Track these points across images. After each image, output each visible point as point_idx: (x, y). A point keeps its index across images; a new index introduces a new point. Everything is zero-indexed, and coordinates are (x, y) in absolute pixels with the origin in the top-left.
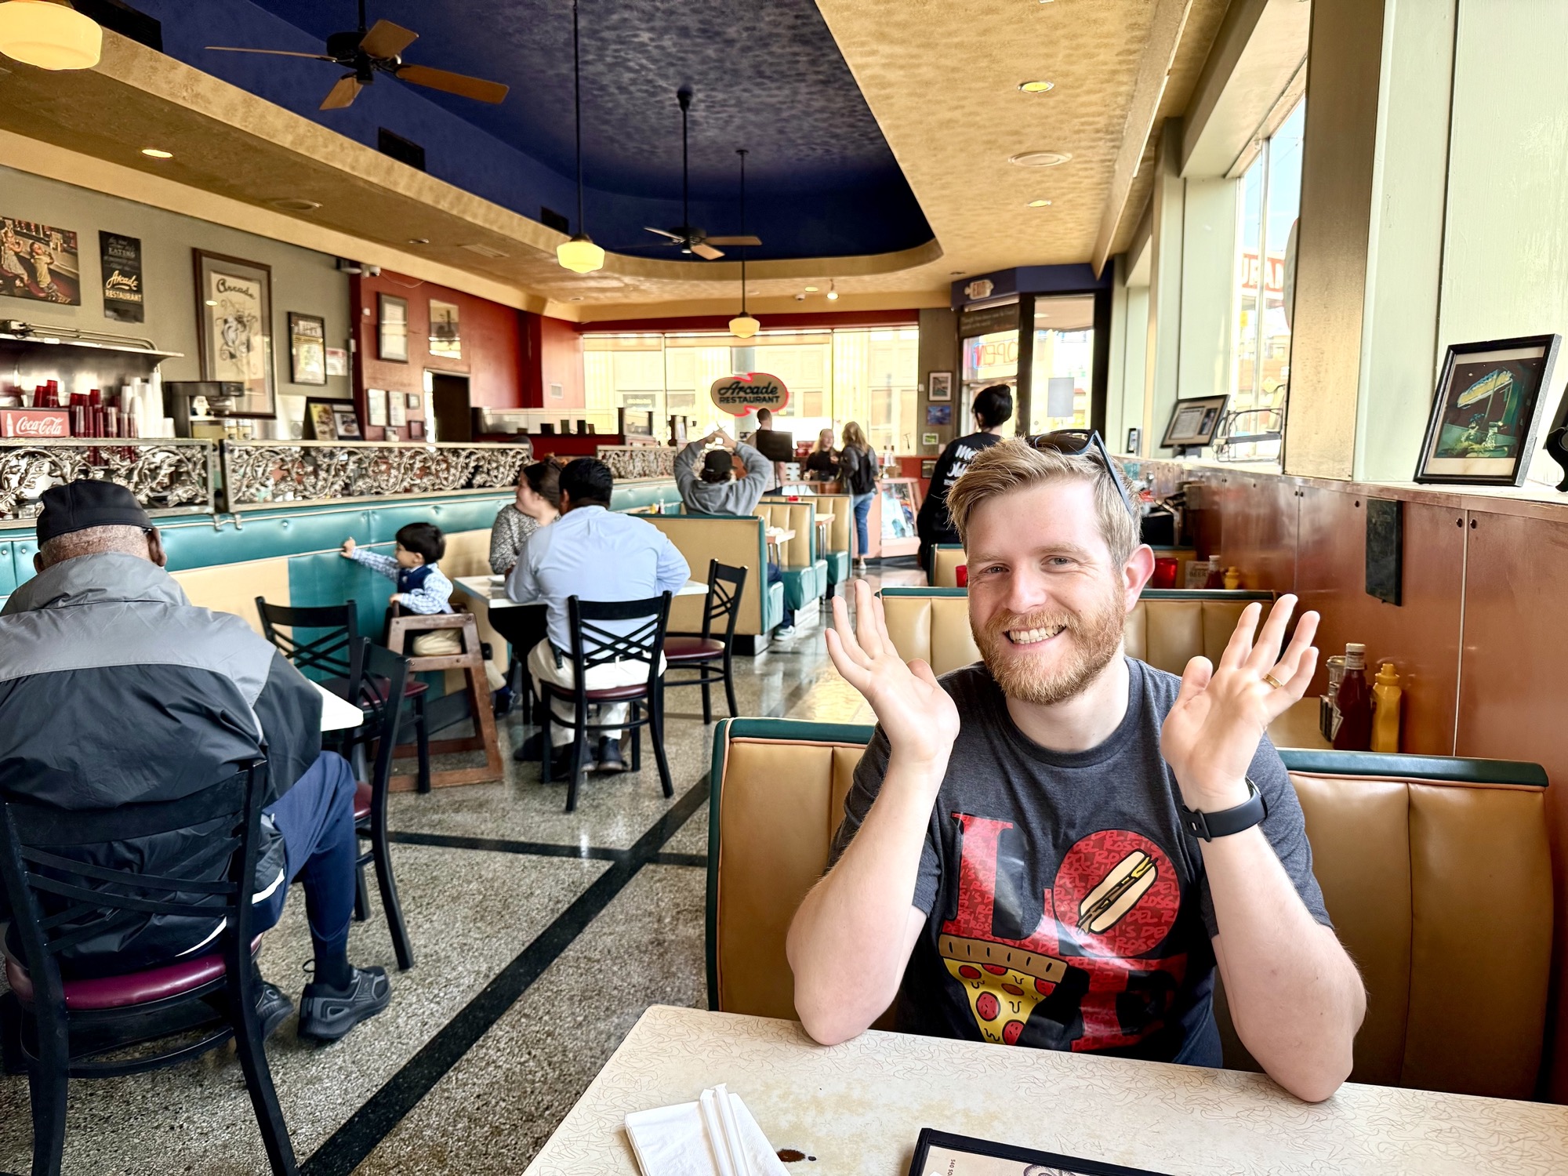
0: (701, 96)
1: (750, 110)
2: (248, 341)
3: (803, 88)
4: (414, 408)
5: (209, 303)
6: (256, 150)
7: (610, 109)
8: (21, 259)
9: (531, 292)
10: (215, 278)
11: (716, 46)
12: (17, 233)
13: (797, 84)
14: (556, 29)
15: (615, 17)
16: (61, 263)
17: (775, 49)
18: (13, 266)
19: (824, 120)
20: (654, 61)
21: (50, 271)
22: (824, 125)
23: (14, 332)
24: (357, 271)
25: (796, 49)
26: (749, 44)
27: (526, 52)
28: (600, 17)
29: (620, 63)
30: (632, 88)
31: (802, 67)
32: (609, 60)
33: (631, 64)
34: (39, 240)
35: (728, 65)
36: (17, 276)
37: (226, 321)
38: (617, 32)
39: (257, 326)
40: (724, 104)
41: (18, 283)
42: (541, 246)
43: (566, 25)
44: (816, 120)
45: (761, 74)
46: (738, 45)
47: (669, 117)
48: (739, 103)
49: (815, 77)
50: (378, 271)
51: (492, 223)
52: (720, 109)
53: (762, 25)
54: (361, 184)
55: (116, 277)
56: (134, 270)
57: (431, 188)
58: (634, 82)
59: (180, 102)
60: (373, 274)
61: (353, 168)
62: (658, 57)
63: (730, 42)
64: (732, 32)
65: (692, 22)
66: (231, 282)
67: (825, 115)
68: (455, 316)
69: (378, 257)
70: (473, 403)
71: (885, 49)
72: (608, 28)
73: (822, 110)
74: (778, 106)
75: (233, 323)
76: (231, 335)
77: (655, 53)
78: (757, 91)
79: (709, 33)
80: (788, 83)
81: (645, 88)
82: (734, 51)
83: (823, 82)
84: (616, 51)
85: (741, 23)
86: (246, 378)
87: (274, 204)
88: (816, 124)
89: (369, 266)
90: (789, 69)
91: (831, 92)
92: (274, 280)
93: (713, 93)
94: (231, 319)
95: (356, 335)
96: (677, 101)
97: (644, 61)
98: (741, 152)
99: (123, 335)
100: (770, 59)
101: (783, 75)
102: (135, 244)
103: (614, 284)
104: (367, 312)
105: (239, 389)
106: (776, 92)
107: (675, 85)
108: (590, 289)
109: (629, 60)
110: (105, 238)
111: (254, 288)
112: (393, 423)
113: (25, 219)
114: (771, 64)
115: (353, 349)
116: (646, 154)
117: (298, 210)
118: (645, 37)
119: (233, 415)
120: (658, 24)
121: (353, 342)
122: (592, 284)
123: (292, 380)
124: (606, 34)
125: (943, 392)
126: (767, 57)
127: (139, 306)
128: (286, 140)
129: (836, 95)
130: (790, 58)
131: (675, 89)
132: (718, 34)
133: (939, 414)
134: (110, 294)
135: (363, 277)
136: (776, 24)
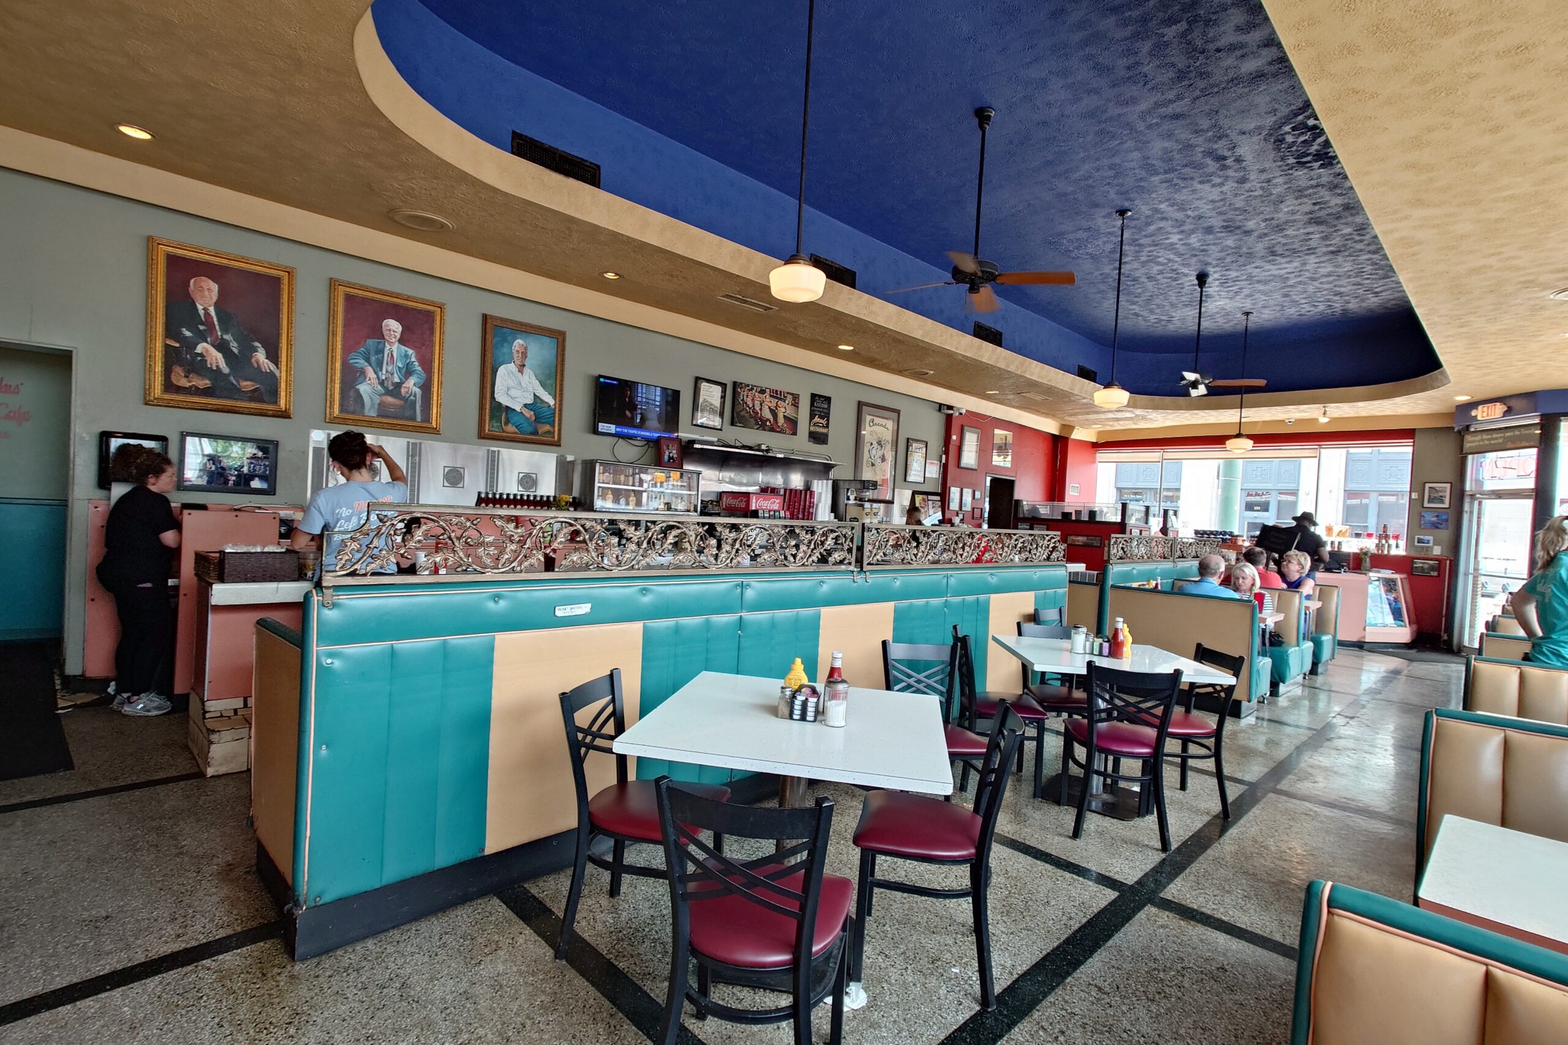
0: (1216, 276)
1: (1259, 282)
2: (883, 456)
3: (1312, 259)
4: (978, 500)
5: (863, 432)
6: (900, 341)
7: (1140, 294)
8: (771, 410)
9: (1064, 423)
10: (869, 418)
11: (1236, 237)
12: (771, 396)
13: (1307, 257)
14: (1105, 243)
15: (1152, 228)
16: (790, 412)
17: (1290, 232)
18: (767, 414)
19: (1330, 283)
20: (1180, 255)
21: (784, 416)
22: (1331, 286)
23: (763, 451)
24: (951, 412)
25: (1310, 229)
26: (1266, 231)
27: (1081, 261)
28: (1140, 229)
29: (1153, 260)
30: (1159, 277)
31: (1313, 244)
32: (1143, 259)
33: (1160, 260)
34: (780, 399)
35: (1244, 250)
36: (768, 420)
37: (872, 444)
38: (1153, 238)
39: (889, 446)
40: (1236, 280)
41: (768, 423)
42: (1076, 392)
43: (1113, 238)
44: (1321, 283)
45: (1274, 253)
46: (1256, 234)
47: (1187, 294)
48: (1250, 277)
49: (1325, 249)
50: (963, 411)
51: (1042, 378)
52: (1233, 284)
53: (1280, 215)
54: (960, 357)
55: (817, 419)
56: (826, 415)
57: (1005, 358)
58: (1161, 272)
59: (862, 317)
60: (961, 414)
61: (957, 348)
62: (1184, 252)
63: (1248, 233)
64: (1251, 225)
65: (1216, 222)
66: (877, 420)
67: (1331, 279)
68: (1010, 440)
69: (964, 402)
70: (1016, 497)
71: (1419, 213)
72: (1146, 236)
73: (1329, 275)
74: (1286, 276)
75: (875, 445)
76: (874, 452)
77: (1182, 249)
78: (1268, 266)
79: (1229, 228)
80: (1299, 257)
81: (1169, 275)
82: (1251, 239)
83: (1333, 252)
84: (1149, 252)
85: (1261, 216)
86: (878, 478)
87: (906, 373)
88: (1321, 286)
89: (959, 409)
90: (1301, 246)
91: (1340, 259)
92: (901, 418)
93: (1228, 273)
94: (874, 443)
95: (947, 453)
96: (1196, 282)
97: (1172, 256)
98: (1247, 314)
99: (817, 453)
100: (1283, 241)
101: (1294, 251)
102: (828, 400)
103: (1128, 415)
104: (954, 437)
105: (875, 485)
106: (1287, 266)
107: (1195, 270)
108: (1108, 419)
109: (1159, 257)
110: (814, 396)
111: (890, 424)
112: (963, 509)
113: (775, 389)
114: (1284, 245)
115: (944, 461)
116: (1163, 323)
117: (921, 376)
118: (1175, 238)
119: (869, 501)
120: (1186, 227)
121: (944, 457)
122: (1110, 415)
123: (905, 480)
124: (1142, 241)
125: (1441, 500)
126: (1281, 239)
127: (826, 435)
128: (918, 334)
129: (1345, 261)
130: (1303, 237)
131: (1195, 273)
132: (1239, 227)
133: (1435, 519)
134: (812, 429)
135: (954, 416)
136: (1293, 213)
